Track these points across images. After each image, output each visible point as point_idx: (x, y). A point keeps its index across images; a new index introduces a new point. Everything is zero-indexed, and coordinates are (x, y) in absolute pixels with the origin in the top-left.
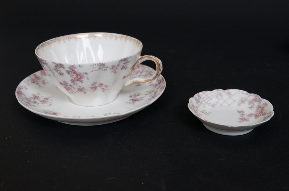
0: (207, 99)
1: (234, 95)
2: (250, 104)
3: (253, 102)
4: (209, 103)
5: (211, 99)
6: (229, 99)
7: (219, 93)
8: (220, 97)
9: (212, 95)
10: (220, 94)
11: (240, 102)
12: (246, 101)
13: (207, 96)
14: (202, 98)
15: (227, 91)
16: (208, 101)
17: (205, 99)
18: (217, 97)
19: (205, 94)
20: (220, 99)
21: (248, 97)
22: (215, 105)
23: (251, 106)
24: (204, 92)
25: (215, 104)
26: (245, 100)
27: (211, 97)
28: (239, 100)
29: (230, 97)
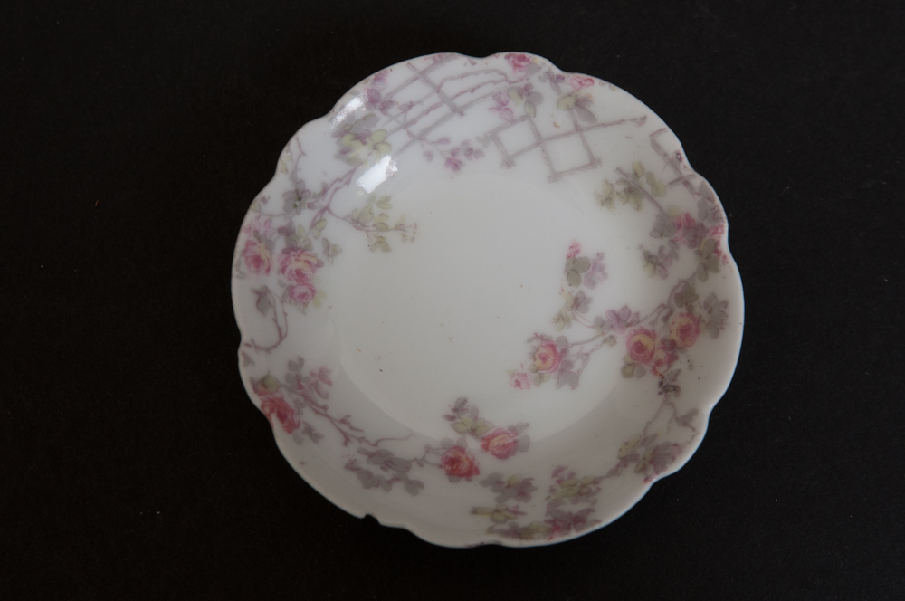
0: (427, 112)
1: (604, 125)
2: (661, 235)
3: (679, 233)
4: (435, 135)
5: (459, 111)
6: (567, 134)
7: (522, 84)
8: (518, 107)
9: (473, 90)
10: (526, 92)
11: (620, 188)
12: (651, 199)
13: (438, 90)
14: (394, 111)
15: (572, 80)
16: (437, 124)
17: (413, 113)
18: (502, 106)
19: (428, 82)
20: (513, 122)
21: (672, 183)
22: (470, 152)
23: (661, 249)
24: (421, 62)
25: (476, 145)
26: (647, 188)
27: (460, 101)
28: (619, 170)
29: (578, 129)
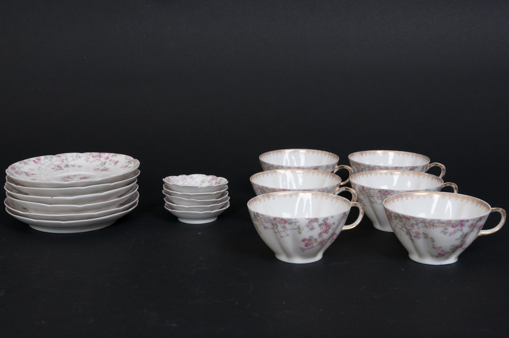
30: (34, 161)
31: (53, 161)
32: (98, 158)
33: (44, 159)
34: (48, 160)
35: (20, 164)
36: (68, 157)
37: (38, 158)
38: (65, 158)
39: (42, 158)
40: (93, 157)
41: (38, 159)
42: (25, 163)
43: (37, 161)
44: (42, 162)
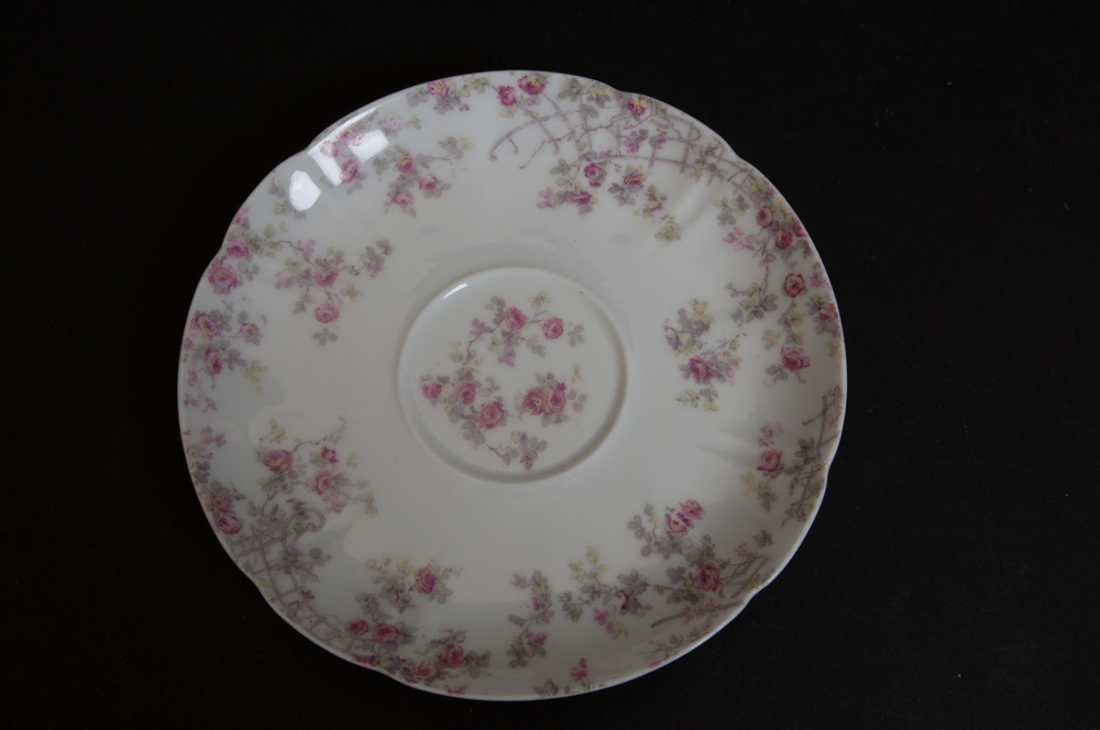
30: (504, 93)
31: (592, 122)
32: (771, 245)
33: (562, 95)
34: (576, 105)
35: (413, 101)
36: (671, 133)
37: (531, 76)
38: (653, 131)
39: (556, 81)
40: (762, 216)
41: (529, 88)
42: (447, 101)
43: (519, 93)
44: (543, 107)
